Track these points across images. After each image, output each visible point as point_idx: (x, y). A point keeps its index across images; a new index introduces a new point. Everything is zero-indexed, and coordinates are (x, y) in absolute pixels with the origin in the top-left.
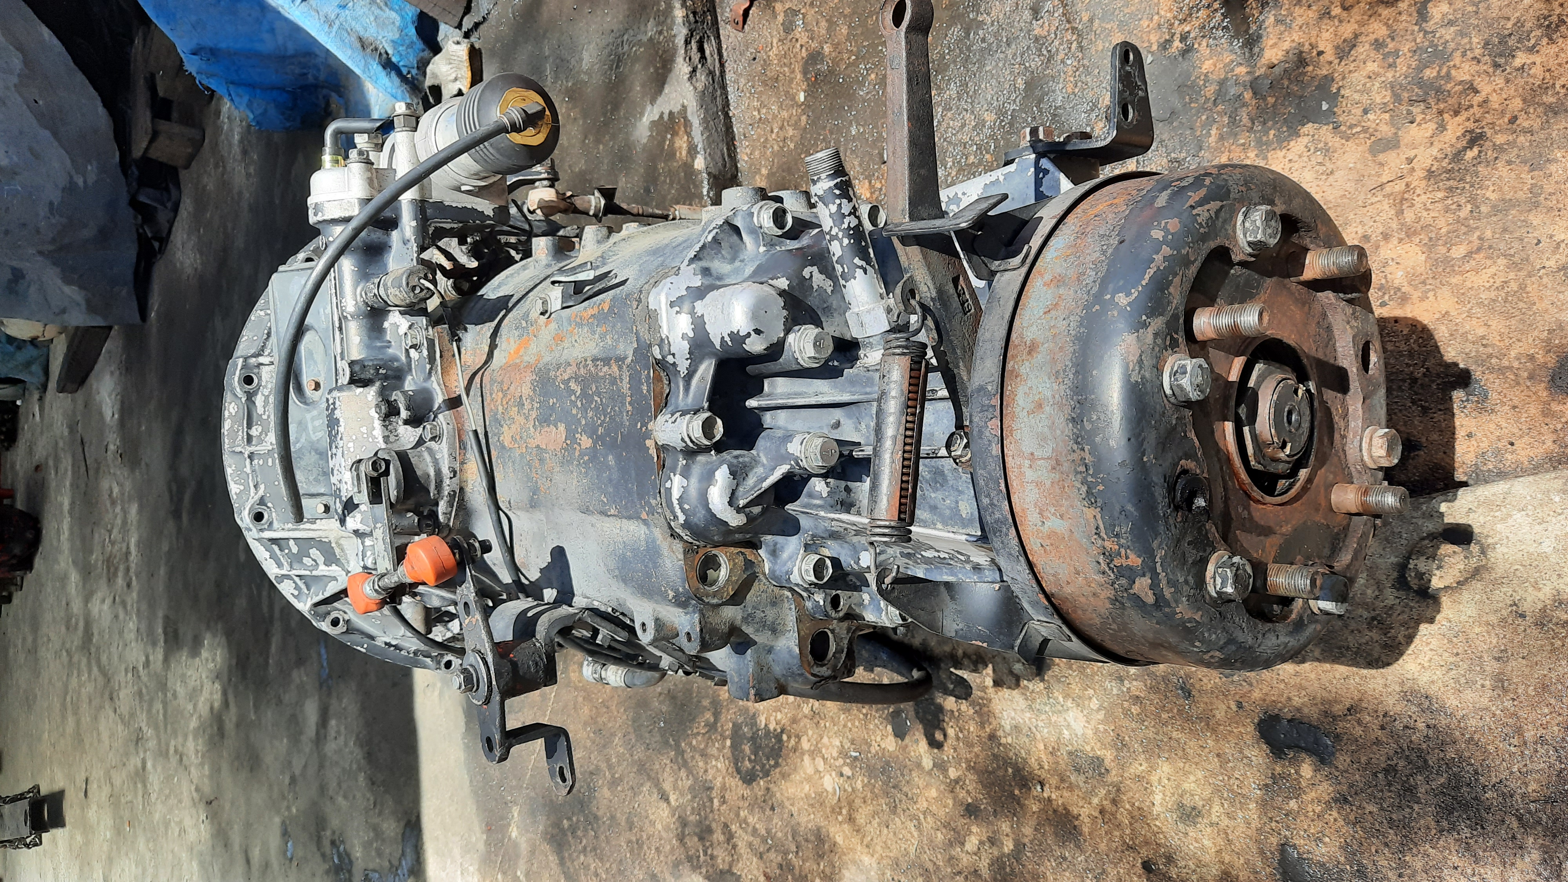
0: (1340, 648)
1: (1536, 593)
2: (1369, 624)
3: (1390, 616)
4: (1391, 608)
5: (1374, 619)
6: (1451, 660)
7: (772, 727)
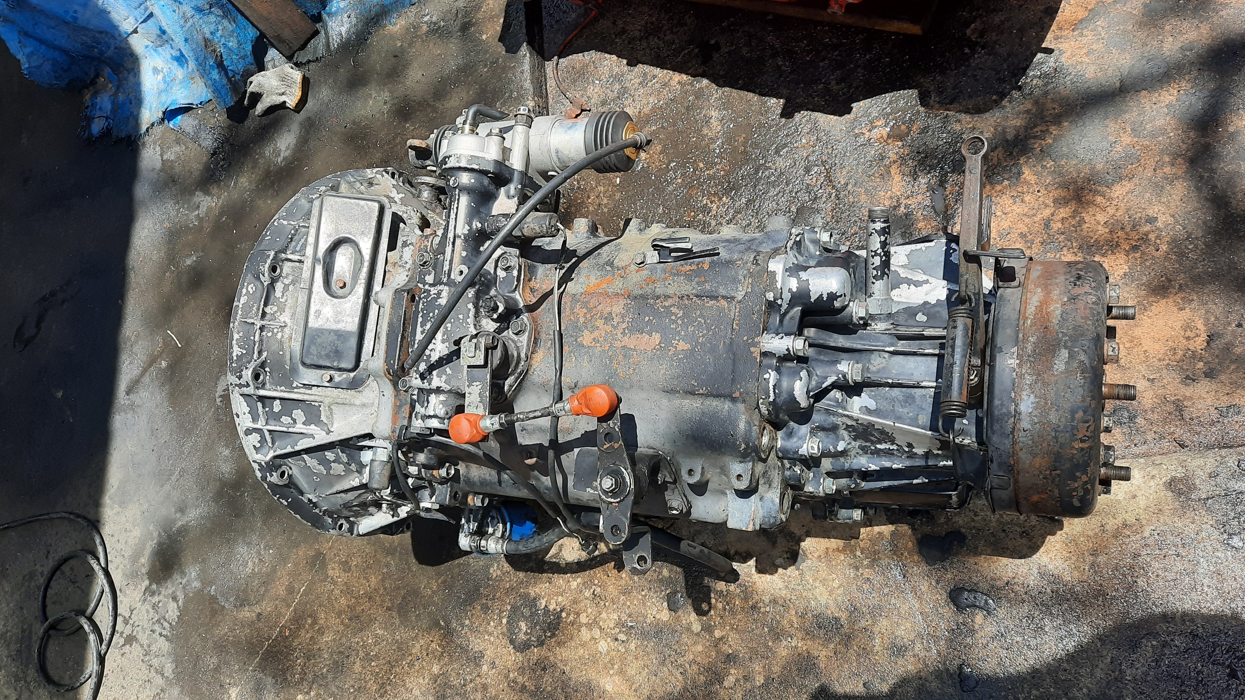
0: (1003, 549)
1: (1114, 520)
2: (1021, 535)
3: (1033, 531)
4: (1034, 527)
5: (1023, 532)
6: (1067, 555)
7: (551, 608)
